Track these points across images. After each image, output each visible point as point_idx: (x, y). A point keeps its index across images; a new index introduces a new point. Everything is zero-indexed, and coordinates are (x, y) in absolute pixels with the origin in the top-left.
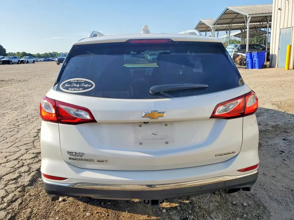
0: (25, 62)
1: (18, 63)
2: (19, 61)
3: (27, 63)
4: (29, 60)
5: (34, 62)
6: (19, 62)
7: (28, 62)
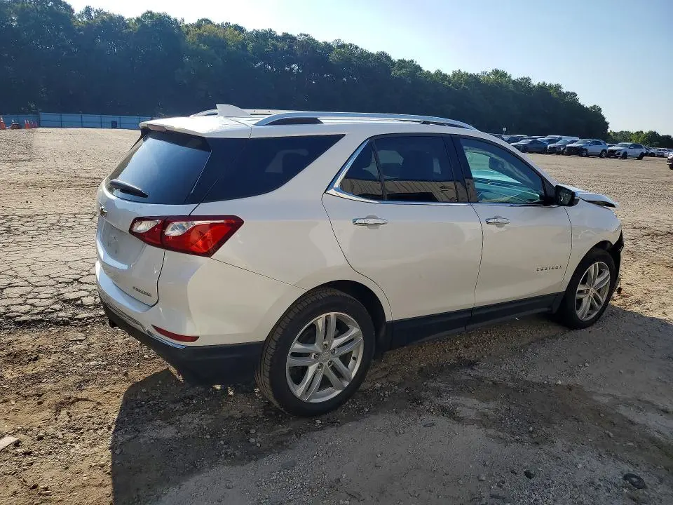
0: (619, 154)
1: (600, 156)
2: (605, 150)
3: (622, 158)
4: (630, 151)
5: (640, 157)
6: (604, 155)
7: (625, 156)
